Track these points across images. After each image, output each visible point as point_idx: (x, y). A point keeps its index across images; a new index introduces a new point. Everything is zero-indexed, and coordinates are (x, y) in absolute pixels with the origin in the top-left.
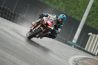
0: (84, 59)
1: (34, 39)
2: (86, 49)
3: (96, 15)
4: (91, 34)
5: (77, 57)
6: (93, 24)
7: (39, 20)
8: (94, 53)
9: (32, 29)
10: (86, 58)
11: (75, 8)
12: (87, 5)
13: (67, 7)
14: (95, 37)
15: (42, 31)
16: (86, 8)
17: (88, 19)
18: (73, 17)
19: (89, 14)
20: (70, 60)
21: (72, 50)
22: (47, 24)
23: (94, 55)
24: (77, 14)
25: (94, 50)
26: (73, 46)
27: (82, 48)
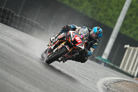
0: (118, 82)
2: (121, 67)
3: (135, 19)
4: (128, 46)
5: (108, 79)
6: (131, 32)
8: (132, 74)
9: (52, 48)
10: (121, 81)
11: (106, 11)
12: (123, 4)
13: (94, 8)
14: (134, 51)
15: (68, 51)
16: (121, 10)
17: (124, 26)
18: (103, 22)
19: (126, 18)
20: (98, 83)
21: (101, 69)
23: (133, 77)
24: (109, 18)
25: (132, 69)
26: (103, 64)
27: (116, 66)
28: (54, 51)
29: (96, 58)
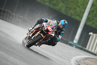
2: (87, 49)
4: (91, 33)
5: (79, 57)
6: (93, 24)
8: (95, 53)
10: (88, 58)
11: (75, 9)
12: (87, 4)
13: (67, 7)
15: (42, 38)
16: (86, 8)
17: (88, 19)
18: (73, 17)
19: (89, 14)
20: (72, 60)
22: (48, 31)
23: (95, 55)
24: (77, 14)
25: (95, 50)
26: (74, 46)
27: (84, 48)
28: (32, 38)
29: (70, 42)
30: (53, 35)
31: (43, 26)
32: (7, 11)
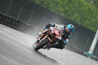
1: (41, 50)
7: (45, 31)
9: (39, 39)
11: (90, 19)
15: (49, 41)
18: (88, 27)
21: (88, 61)
22: (54, 34)
24: (93, 24)
26: (89, 57)
28: (40, 42)
29: (84, 53)
30: (60, 38)
31: (51, 30)
32: (22, 22)
